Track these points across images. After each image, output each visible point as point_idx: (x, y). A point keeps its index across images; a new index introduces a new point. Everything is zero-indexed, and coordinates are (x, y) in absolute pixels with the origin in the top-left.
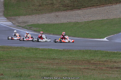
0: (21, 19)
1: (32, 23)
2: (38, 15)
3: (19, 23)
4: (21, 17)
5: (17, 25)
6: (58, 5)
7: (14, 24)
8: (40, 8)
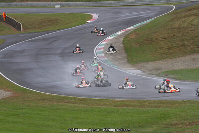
0: (150, 65)
1: (167, 70)
2: (169, 60)
3: (150, 70)
4: (150, 63)
5: (149, 73)
6: (191, 47)
7: (144, 72)
8: (170, 51)
